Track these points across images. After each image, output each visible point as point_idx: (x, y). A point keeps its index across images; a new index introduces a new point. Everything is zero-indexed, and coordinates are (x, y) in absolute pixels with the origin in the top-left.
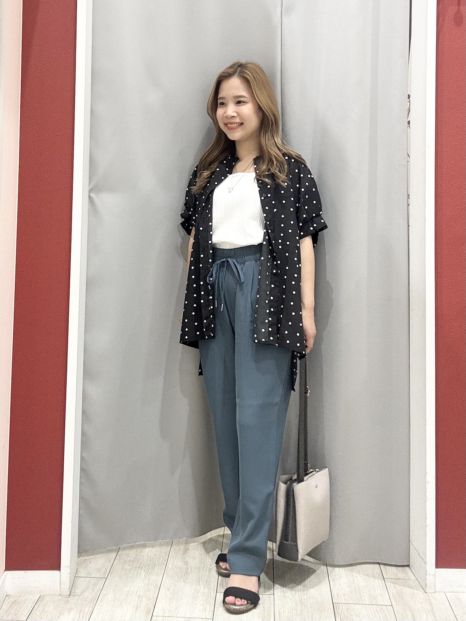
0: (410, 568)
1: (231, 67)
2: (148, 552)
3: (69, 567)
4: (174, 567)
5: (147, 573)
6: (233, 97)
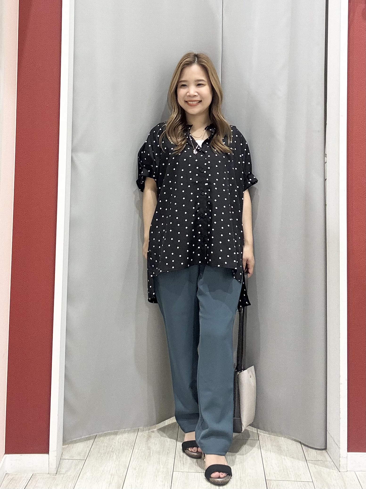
0: (326, 451)
2: (119, 439)
3: (56, 451)
4: (139, 451)
5: (118, 456)
6: (195, 80)
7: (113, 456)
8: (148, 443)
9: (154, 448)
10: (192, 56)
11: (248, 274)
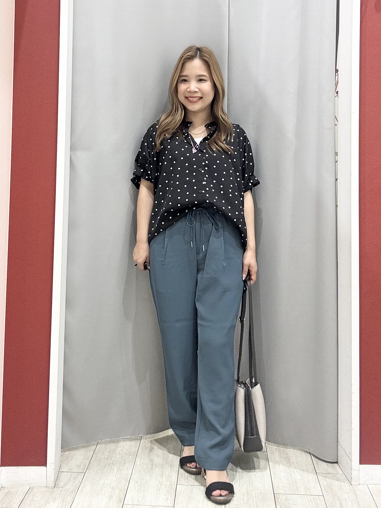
0: (338, 464)
2: (119, 451)
3: (54, 464)
4: (141, 463)
5: (119, 469)
6: (196, 75)
7: (113, 469)
8: (150, 455)
9: (157, 460)
10: (194, 50)
11: (251, 281)
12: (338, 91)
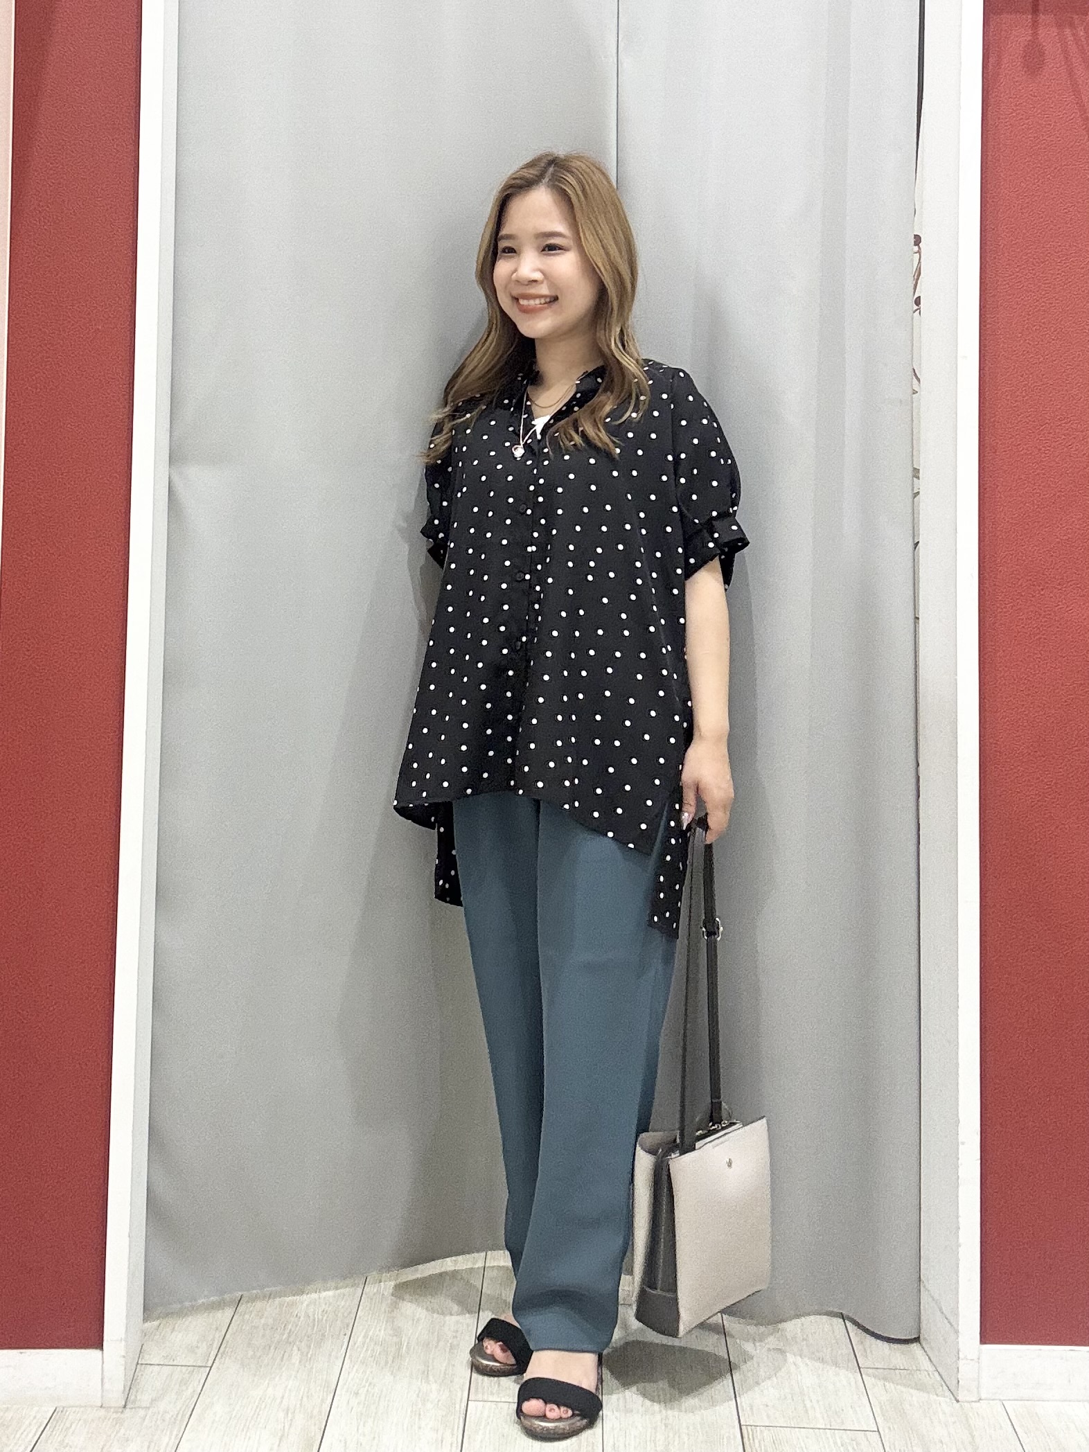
0: (920, 1343)
1: (531, 165)
2: (308, 1305)
3: (123, 1342)
4: (368, 1340)
5: (307, 1355)
6: (537, 234)
7: (290, 1356)
9: (412, 1333)
12: (919, 297)
